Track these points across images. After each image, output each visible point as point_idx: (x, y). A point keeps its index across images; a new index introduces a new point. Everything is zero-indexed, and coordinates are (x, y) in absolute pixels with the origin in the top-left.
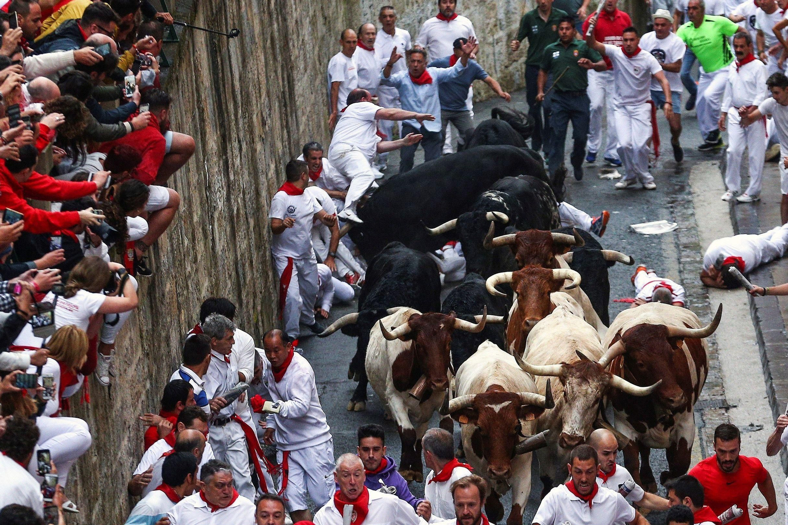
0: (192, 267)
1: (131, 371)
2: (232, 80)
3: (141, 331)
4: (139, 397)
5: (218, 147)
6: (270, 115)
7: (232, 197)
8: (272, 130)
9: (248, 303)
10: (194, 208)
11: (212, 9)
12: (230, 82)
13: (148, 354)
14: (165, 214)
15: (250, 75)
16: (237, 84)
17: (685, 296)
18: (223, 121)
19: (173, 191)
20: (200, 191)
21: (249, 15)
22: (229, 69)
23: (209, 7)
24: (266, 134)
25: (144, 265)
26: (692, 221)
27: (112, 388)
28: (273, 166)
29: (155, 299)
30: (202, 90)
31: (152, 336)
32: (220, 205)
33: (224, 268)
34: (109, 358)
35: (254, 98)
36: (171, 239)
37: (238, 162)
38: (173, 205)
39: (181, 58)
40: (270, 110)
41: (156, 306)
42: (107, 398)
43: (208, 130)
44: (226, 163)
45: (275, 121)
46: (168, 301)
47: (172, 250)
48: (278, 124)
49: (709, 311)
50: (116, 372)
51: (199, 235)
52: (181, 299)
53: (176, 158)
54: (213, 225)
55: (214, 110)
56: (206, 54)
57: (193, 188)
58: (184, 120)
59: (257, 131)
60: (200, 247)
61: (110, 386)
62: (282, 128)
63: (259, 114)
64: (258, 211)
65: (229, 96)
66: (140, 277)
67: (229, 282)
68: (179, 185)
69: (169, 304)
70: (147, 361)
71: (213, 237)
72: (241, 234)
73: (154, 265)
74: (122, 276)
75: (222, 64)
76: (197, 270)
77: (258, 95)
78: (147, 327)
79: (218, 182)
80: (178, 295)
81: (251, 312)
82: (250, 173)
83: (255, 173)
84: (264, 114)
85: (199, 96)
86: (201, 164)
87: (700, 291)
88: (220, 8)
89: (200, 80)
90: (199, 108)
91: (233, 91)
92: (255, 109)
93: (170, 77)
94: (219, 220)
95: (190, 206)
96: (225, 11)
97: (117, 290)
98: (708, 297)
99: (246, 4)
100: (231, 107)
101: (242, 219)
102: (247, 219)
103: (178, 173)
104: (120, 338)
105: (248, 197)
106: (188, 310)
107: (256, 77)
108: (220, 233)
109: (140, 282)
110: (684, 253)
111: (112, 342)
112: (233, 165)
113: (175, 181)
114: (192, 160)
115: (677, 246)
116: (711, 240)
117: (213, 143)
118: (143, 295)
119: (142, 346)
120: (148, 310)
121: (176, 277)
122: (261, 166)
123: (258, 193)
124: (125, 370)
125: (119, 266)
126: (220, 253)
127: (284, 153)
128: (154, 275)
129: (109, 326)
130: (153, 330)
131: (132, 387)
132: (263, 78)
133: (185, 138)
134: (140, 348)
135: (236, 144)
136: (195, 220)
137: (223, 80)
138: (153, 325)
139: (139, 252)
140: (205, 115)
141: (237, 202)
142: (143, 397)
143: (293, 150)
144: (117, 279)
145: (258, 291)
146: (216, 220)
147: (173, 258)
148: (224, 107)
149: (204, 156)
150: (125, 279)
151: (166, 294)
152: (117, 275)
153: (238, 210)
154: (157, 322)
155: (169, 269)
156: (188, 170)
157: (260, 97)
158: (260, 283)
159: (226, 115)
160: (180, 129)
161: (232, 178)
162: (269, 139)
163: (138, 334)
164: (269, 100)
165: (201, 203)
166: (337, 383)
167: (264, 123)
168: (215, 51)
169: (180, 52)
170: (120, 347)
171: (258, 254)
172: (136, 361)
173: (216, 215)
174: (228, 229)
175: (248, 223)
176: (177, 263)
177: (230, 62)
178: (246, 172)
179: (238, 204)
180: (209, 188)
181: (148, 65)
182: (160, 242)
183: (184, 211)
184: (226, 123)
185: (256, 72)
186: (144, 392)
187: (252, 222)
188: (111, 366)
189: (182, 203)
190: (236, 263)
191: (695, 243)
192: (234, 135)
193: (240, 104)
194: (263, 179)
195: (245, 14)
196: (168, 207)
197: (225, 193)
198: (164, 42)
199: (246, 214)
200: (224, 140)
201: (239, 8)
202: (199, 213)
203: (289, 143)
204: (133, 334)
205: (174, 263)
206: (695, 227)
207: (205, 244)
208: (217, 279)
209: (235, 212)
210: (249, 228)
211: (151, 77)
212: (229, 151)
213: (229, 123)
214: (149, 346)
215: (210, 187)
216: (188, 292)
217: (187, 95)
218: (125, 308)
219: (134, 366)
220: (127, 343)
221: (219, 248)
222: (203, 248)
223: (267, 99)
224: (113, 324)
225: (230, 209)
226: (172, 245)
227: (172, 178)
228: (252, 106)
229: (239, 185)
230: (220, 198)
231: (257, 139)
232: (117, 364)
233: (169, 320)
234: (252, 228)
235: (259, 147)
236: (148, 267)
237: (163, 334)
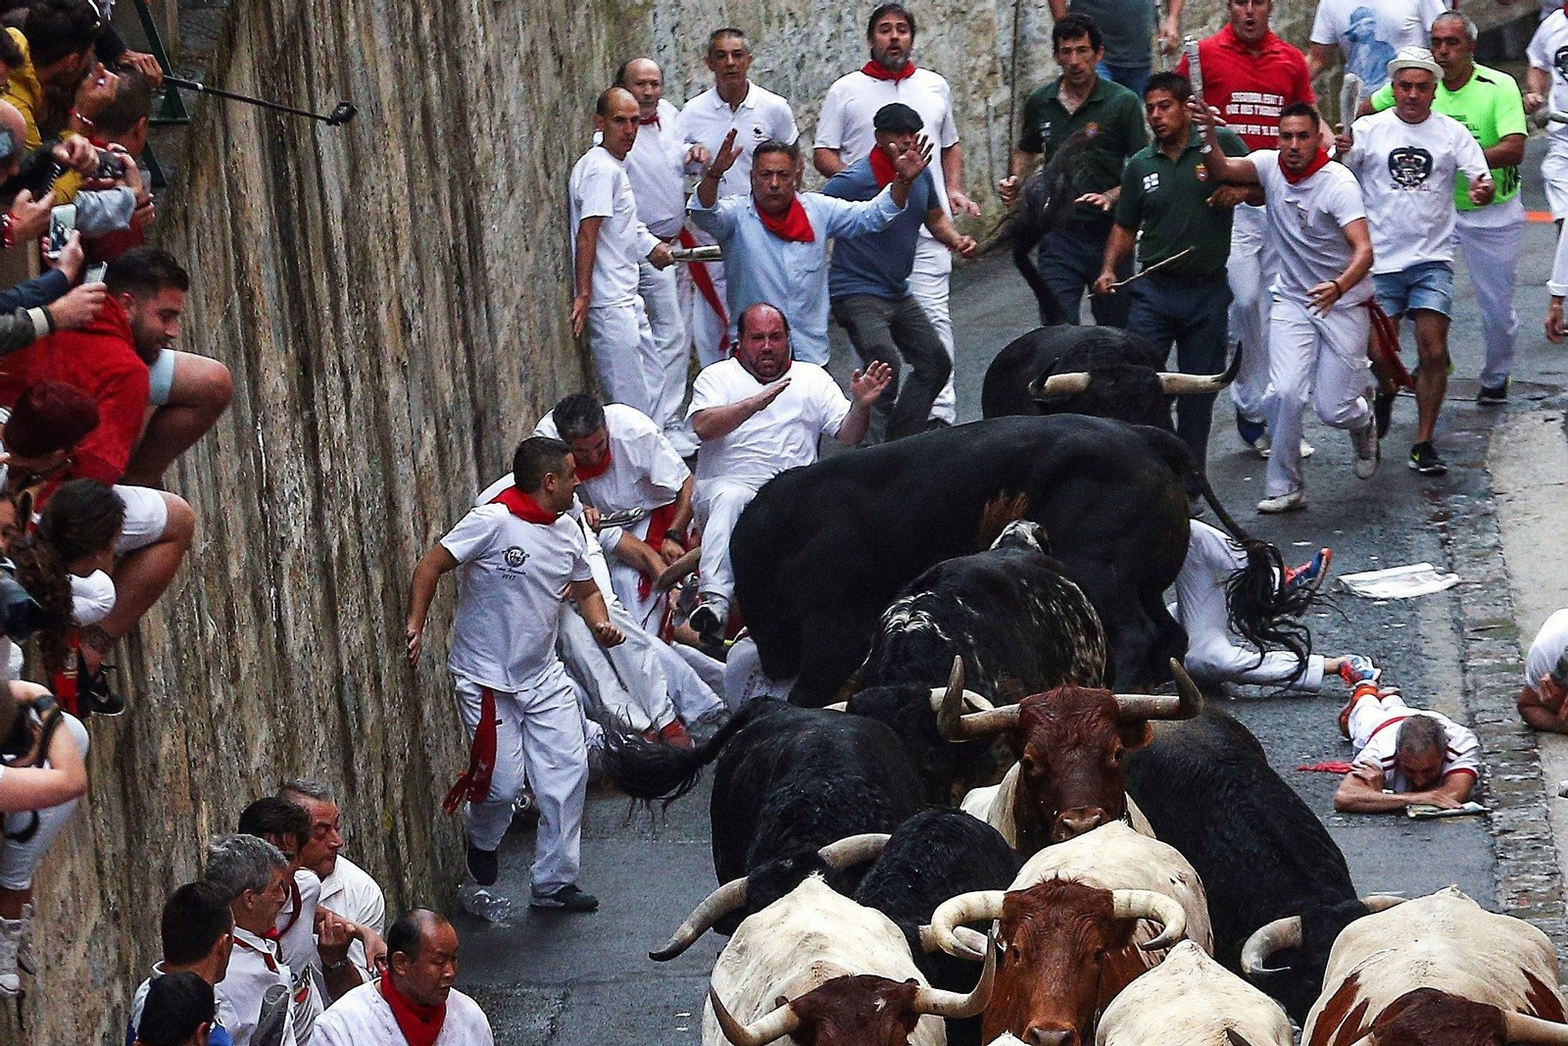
0: (226, 694)
1: (75, 959)
2: (325, 218)
3: (99, 856)
4: (97, 1024)
5: (291, 389)
6: (421, 304)
7: (328, 514)
8: (426, 343)
9: (369, 782)
10: (232, 543)
11: (272, 37)
12: (320, 225)
13: (116, 916)
14: (155, 558)
15: (370, 206)
16: (337, 229)
17: (1481, 755)
18: (304, 323)
19: (178, 498)
20: (246, 503)
21: (367, 51)
22: (316, 190)
23: (264, 35)
24: (411, 353)
25: (104, 689)
26: (1495, 563)
27: (27, 1002)
28: (429, 435)
29: (133, 774)
30: (249, 244)
31: (128, 868)
32: (298, 534)
33: (307, 695)
34: (17, 927)
35: (380, 265)
36: (173, 623)
37: (340, 425)
38: (177, 534)
39: (194, 165)
40: (421, 293)
41: (136, 792)
42: (14, 1026)
43: (264, 346)
44: (311, 428)
45: (433, 321)
46: (167, 779)
47: (177, 651)
48: (441, 330)
49: (1539, 793)
50: (37, 961)
51: (245, 610)
52: (199, 774)
53: (184, 417)
54: (279, 587)
55: (280, 293)
56: (257, 153)
57: (228, 493)
58: (205, 319)
59: (390, 345)
60: (248, 642)
61: (21, 996)
62: (453, 338)
63: (394, 304)
64: (394, 548)
65: (316, 257)
66: (96, 721)
67: (320, 730)
68: (193, 484)
69: (169, 787)
70: (113, 934)
71: (280, 618)
72: (351, 606)
73: (130, 689)
74: (46, 714)
75: (299, 177)
76: (239, 702)
77: (391, 255)
78: (114, 846)
79: (292, 477)
80: (192, 764)
81: (378, 805)
82: (371, 455)
83: (383, 452)
84: (406, 302)
85: (241, 261)
86: (247, 432)
87: (1519, 742)
88: (293, 37)
89: (242, 220)
90: (240, 289)
91: (328, 245)
92: (384, 291)
93: (168, 212)
94: (293, 572)
95: (220, 539)
96: (306, 43)
97: (33, 753)
98: (1536, 758)
99: (358, 25)
100: (323, 286)
101: (353, 571)
102: (365, 568)
103: (189, 455)
104: (48, 875)
105: (366, 514)
106: (218, 803)
107: (385, 210)
108: (296, 605)
109: (95, 733)
110: (1475, 646)
111: (25, 884)
112: (330, 434)
113: (183, 475)
114: (225, 422)
115: (1458, 627)
116: (1545, 612)
117: (276, 381)
118: (103, 766)
119: (103, 895)
120: (117, 807)
121: (185, 718)
122: (399, 436)
123: (392, 505)
124: (60, 956)
125: (38, 690)
126: (297, 657)
127: (457, 401)
128: (133, 713)
129: (14, 845)
130: (130, 854)
131: (76, 1000)
132: (403, 215)
133: (205, 367)
134: (96, 900)
135: (335, 381)
136: (233, 575)
137: (303, 220)
138: (129, 842)
139: (91, 655)
140: (258, 310)
141: (340, 528)
142: (105, 1025)
143: (479, 393)
144: (33, 724)
145: (394, 752)
146: (286, 573)
147: (179, 669)
148: (304, 286)
149: (255, 411)
150: (53, 723)
151: (162, 761)
152: (33, 714)
153: (342, 546)
154: (140, 834)
155: (168, 700)
156: (216, 448)
157: (397, 259)
158: (399, 734)
159: (309, 306)
160: (193, 344)
161: (326, 465)
162: (420, 367)
163: (93, 864)
164: (420, 268)
165: (248, 531)
166: (596, 983)
167: (406, 327)
168: (280, 144)
169: (191, 149)
170: (46, 898)
171: (393, 658)
172: (86, 932)
173: (287, 560)
174: (318, 597)
175: (368, 580)
176: (189, 684)
177: (319, 172)
178: (362, 450)
179: (342, 531)
180: (267, 492)
181: (116, 177)
182: (144, 629)
183: (206, 550)
184: (310, 326)
185: (385, 195)
186: (108, 1011)
187: (377, 578)
188: (23, 947)
189: (199, 531)
190: (338, 680)
191: (1504, 621)
192: (330, 359)
193: (345, 280)
194: (403, 467)
195: (355, 51)
196: (164, 539)
197: (309, 504)
198: (152, 124)
199: (363, 556)
200: (306, 368)
201: (342, 35)
202: (244, 555)
203: (471, 377)
204: (79, 864)
205: (181, 685)
206: (1503, 580)
207: (260, 635)
208: (291, 723)
209: (335, 552)
210: (370, 592)
211: (123, 208)
212: (318, 398)
213: (318, 325)
214: (119, 893)
215: (270, 489)
216: (217, 758)
217: (210, 257)
218: (55, 797)
219: (81, 947)
220: (62, 887)
221: (294, 644)
222: (254, 646)
223: (413, 265)
224: (26, 835)
225: (322, 544)
226: (175, 639)
227: (174, 468)
228: (376, 284)
229: (344, 484)
230: (296, 517)
231: (389, 367)
232: (37, 943)
233: (169, 827)
234: (377, 593)
235: (394, 386)
236: (114, 691)
237: (156, 863)
